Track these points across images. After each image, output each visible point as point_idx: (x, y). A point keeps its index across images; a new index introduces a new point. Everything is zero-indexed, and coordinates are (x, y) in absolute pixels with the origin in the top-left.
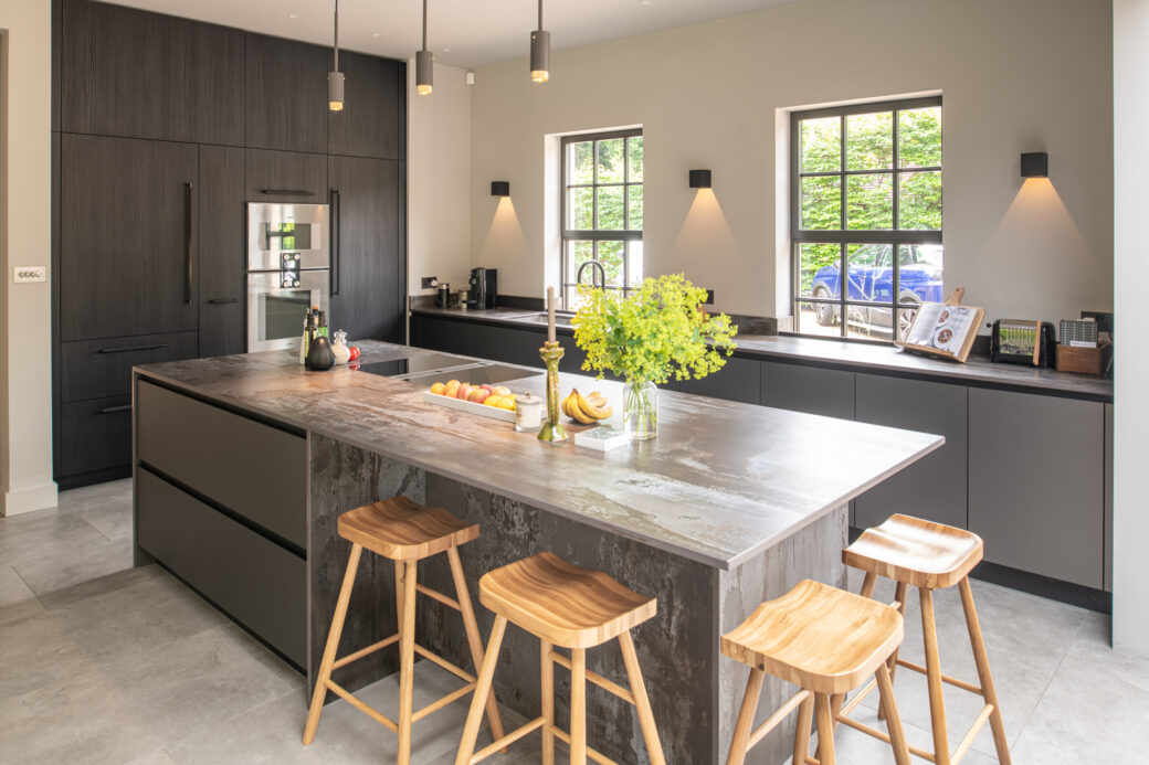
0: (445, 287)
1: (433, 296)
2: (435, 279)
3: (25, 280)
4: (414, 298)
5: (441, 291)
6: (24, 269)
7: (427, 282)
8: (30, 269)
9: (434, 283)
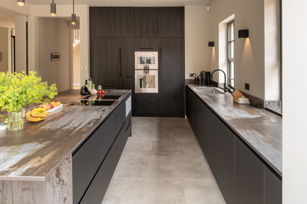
0: (197, 77)
1: (193, 80)
2: (195, 74)
3: (83, 69)
4: (187, 80)
5: (196, 78)
6: (83, 67)
7: (192, 75)
8: (84, 67)
9: (194, 75)
